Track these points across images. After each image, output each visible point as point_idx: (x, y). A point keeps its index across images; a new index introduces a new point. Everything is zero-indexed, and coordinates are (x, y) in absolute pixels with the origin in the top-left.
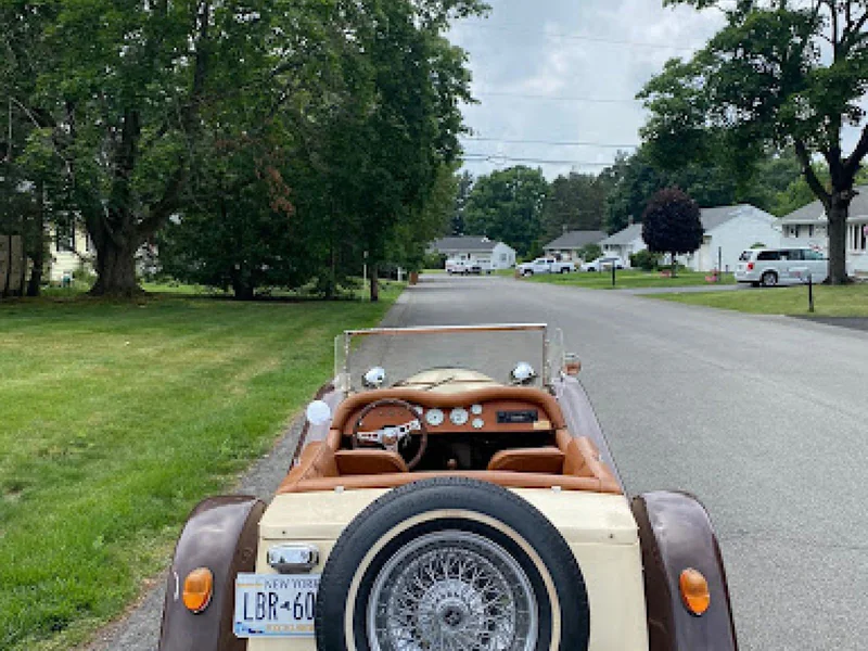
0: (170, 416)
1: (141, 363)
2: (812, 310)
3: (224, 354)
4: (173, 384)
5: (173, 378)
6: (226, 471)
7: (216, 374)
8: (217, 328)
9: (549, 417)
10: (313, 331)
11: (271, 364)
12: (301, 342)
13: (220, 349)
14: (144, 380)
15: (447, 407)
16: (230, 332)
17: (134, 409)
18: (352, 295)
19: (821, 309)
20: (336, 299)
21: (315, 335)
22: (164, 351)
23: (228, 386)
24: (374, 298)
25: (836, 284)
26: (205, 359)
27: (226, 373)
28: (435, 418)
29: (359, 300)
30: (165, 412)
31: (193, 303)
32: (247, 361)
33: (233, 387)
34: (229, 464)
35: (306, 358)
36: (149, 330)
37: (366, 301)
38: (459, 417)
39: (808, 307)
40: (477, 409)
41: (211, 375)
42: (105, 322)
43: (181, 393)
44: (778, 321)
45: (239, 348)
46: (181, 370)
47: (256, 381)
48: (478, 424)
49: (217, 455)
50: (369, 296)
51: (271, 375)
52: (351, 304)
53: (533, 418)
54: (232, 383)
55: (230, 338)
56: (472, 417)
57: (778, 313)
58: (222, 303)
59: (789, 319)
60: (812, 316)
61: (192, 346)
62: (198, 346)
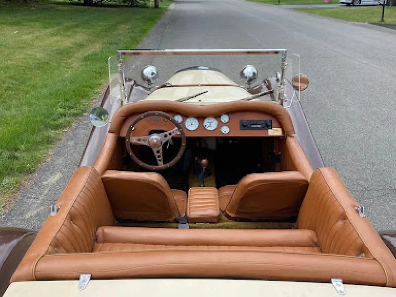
0: (32, 82)
1: (22, 45)
2: (382, 20)
3: (72, 40)
4: (38, 59)
5: (38, 56)
6: (57, 127)
7: (65, 54)
8: (70, 23)
9: (281, 126)
10: (123, 26)
11: (97, 47)
12: (115, 33)
13: (69, 36)
14: (22, 56)
15: (201, 117)
16: (76, 26)
17: (10, 77)
18: (145, 4)
19: (387, 20)
20: (137, 7)
21: (123, 29)
22: (37, 37)
23: (70, 61)
24: (156, 6)
25: (392, 6)
26: (60, 43)
27: (70, 52)
28: (192, 125)
29: (148, 8)
30: (30, 79)
31: (60, 8)
32: (82, 45)
33: (72, 63)
34: (61, 121)
35: (116, 43)
36: (32, 23)
37: (152, 8)
38: (211, 125)
39: (380, 19)
40: (225, 118)
41: (61, 54)
42: (9, 18)
43: (41, 66)
44: (364, 26)
45: (80, 36)
46: (44, 50)
47: (86, 59)
48: (225, 130)
49: (52, 114)
50: (154, 5)
51: (96, 55)
52: (143, 10)
53: (269, 126)
54: (73, 59)
55: (76, 30)
56: (221, 124)
57: (364, 22)
58: (75, 7)
59: (371, 25)
60: (382, 24)
61: (53, 35)
62: (57, 35)
